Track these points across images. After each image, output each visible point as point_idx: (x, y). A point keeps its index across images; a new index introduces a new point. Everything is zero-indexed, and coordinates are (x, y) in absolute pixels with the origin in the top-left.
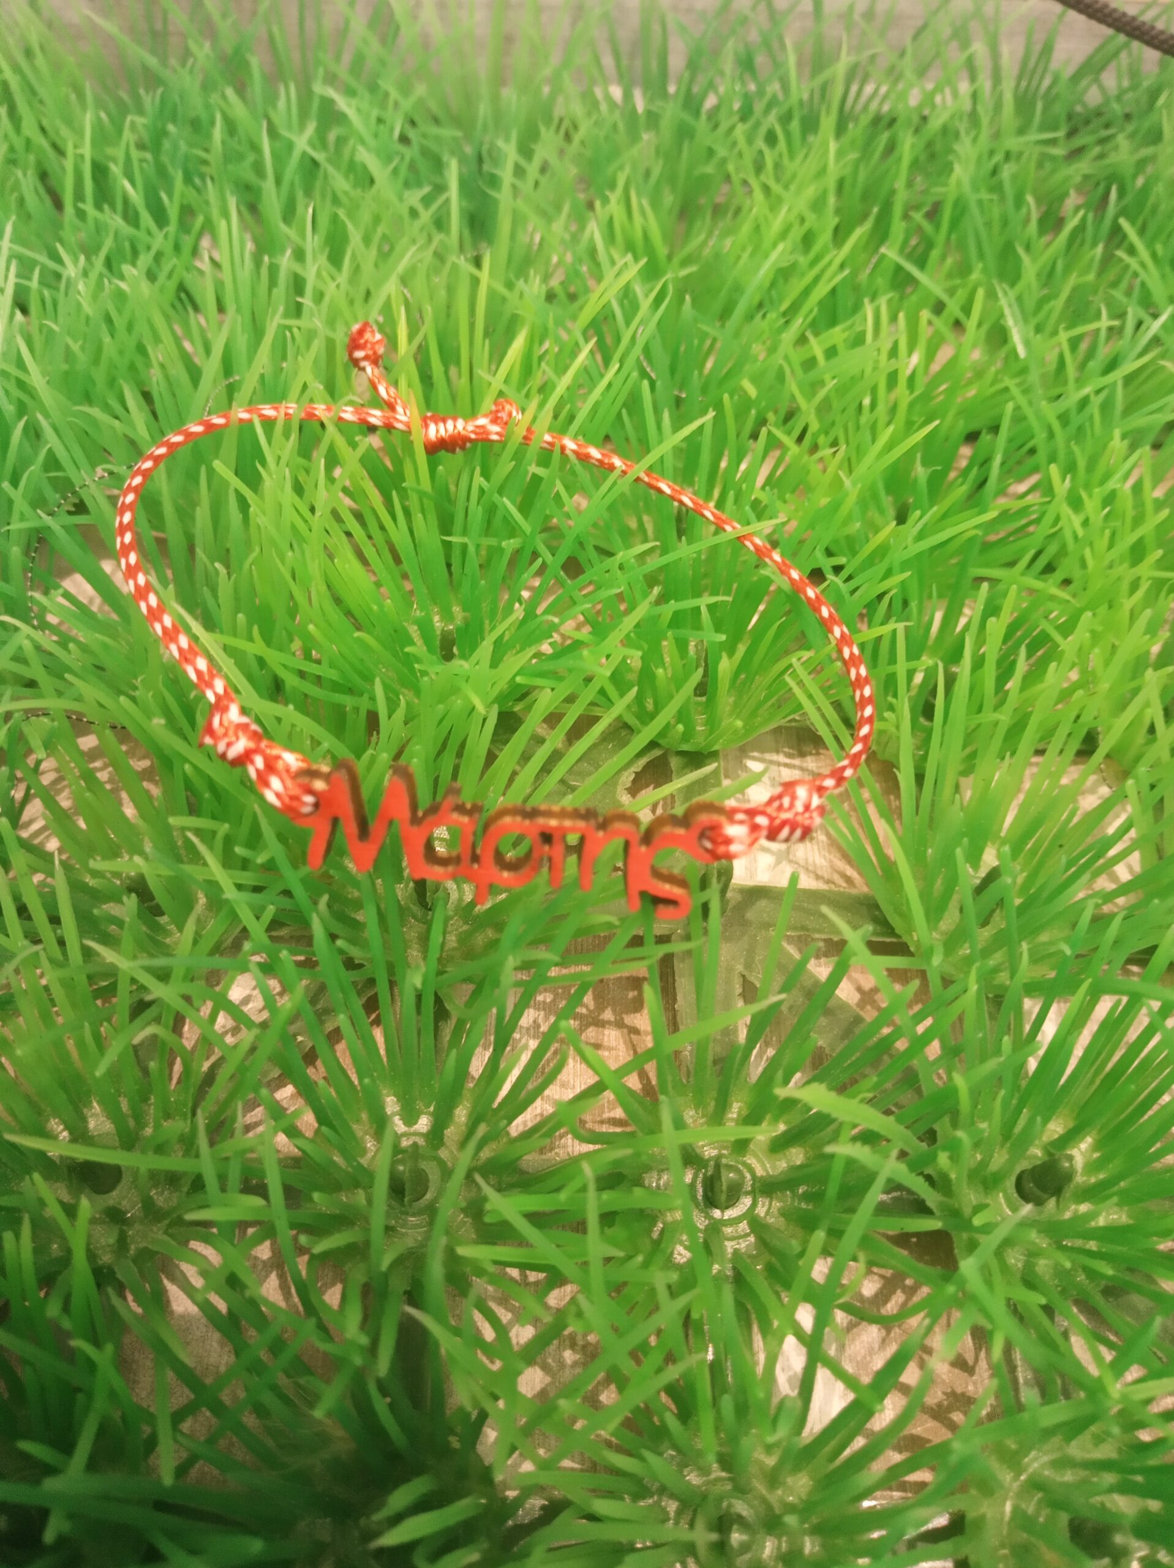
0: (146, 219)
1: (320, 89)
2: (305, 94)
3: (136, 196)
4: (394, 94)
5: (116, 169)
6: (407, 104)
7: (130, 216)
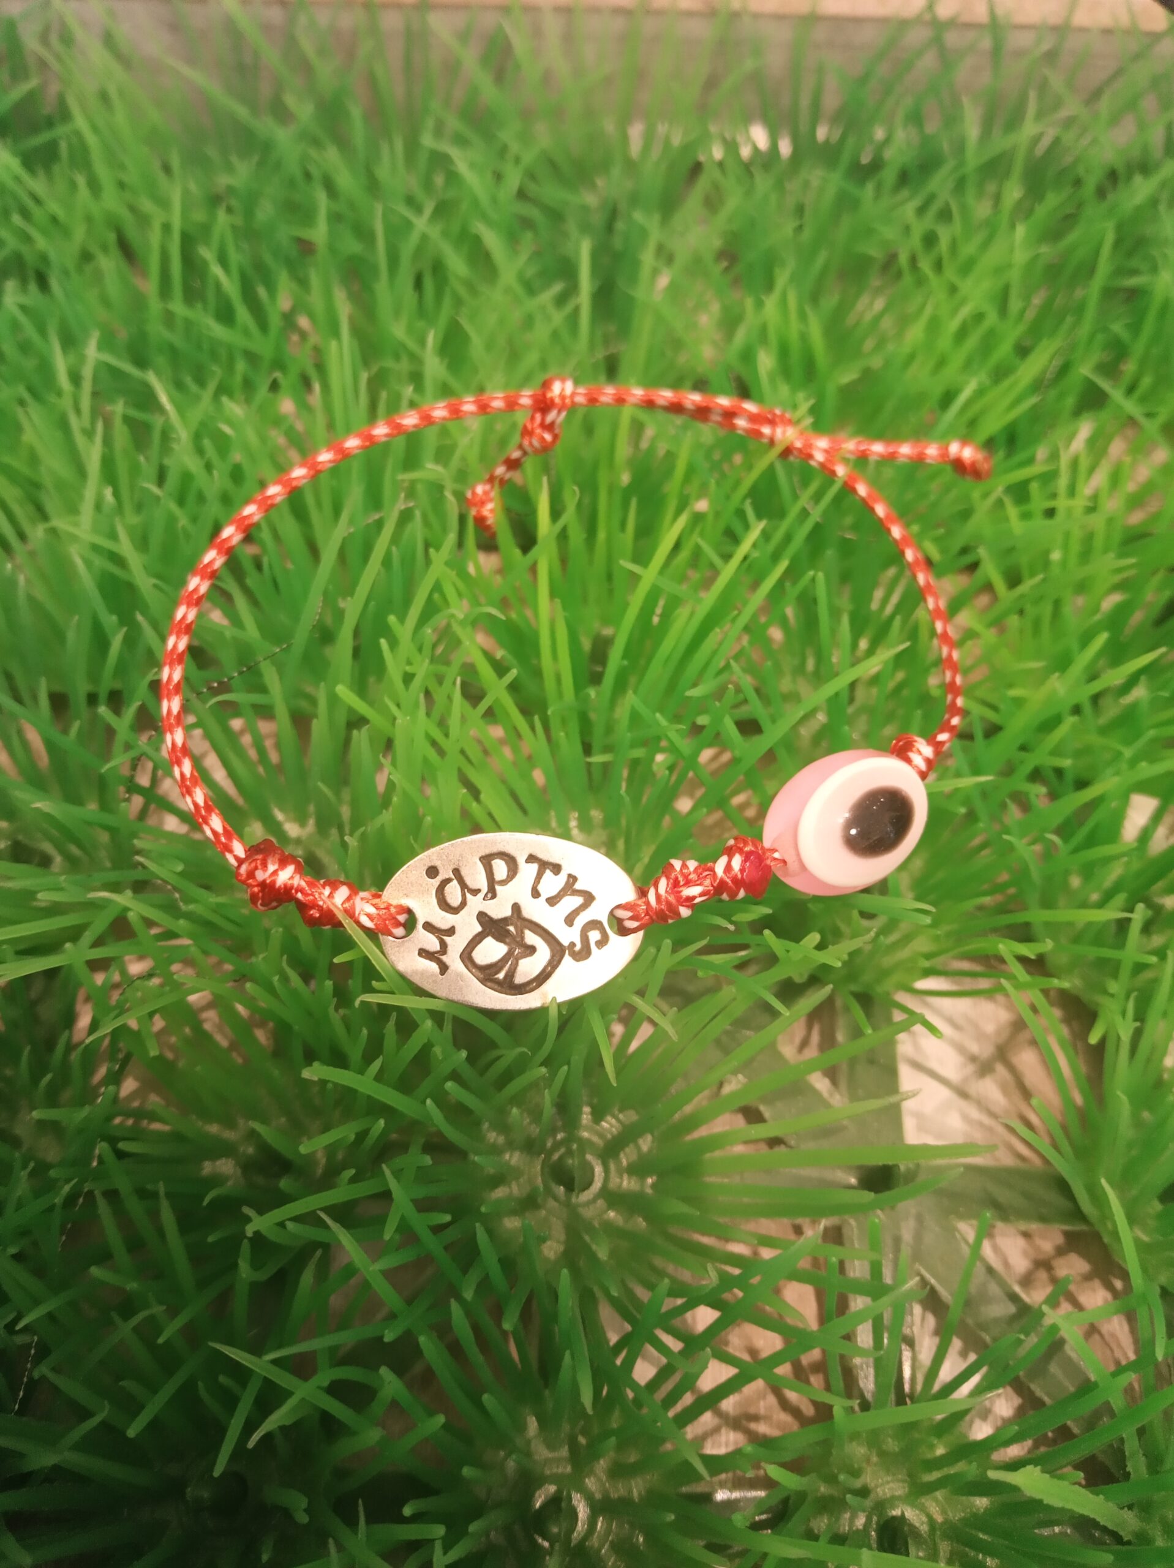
0: (243, 314)
1: (427, 140)
2: (412, 146)
3: (231, 287)
4: (514, 147)
5: (207, 253)
6: (529, 157)
7: (226, 315)
